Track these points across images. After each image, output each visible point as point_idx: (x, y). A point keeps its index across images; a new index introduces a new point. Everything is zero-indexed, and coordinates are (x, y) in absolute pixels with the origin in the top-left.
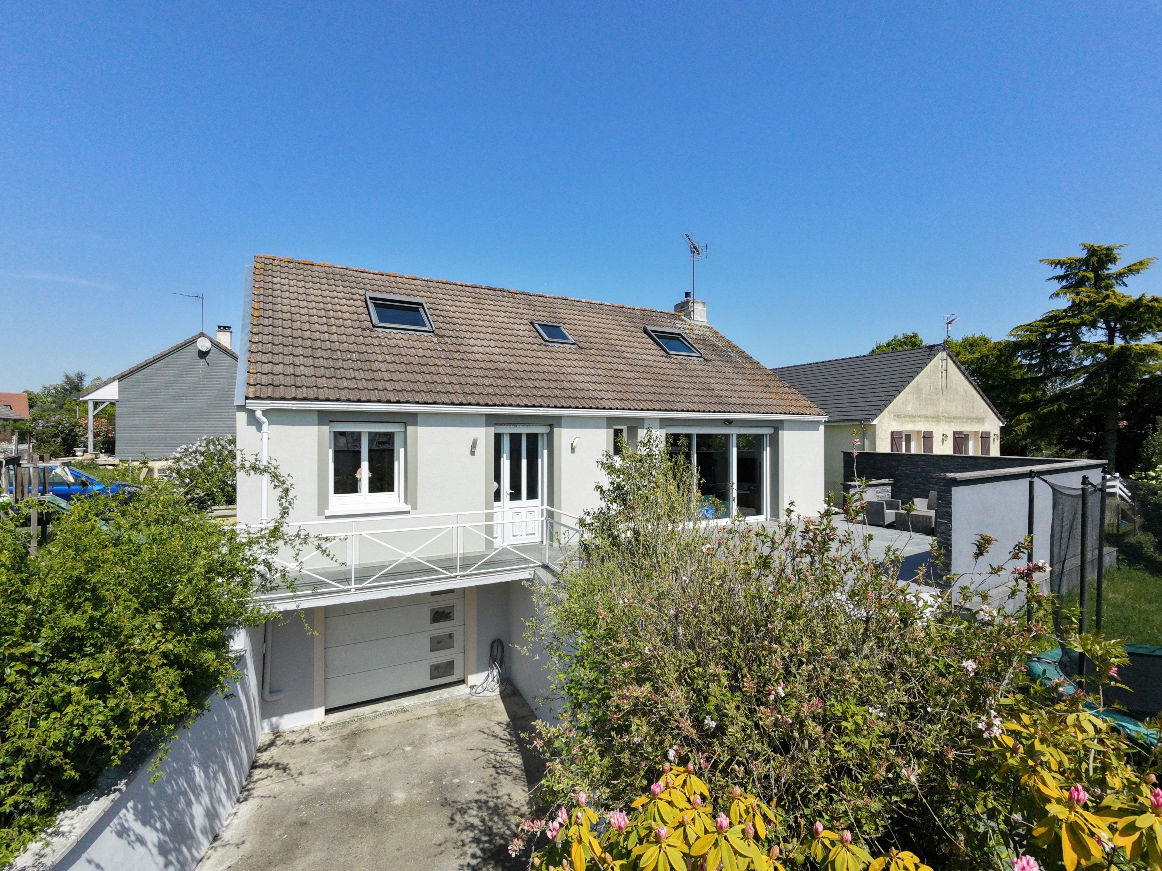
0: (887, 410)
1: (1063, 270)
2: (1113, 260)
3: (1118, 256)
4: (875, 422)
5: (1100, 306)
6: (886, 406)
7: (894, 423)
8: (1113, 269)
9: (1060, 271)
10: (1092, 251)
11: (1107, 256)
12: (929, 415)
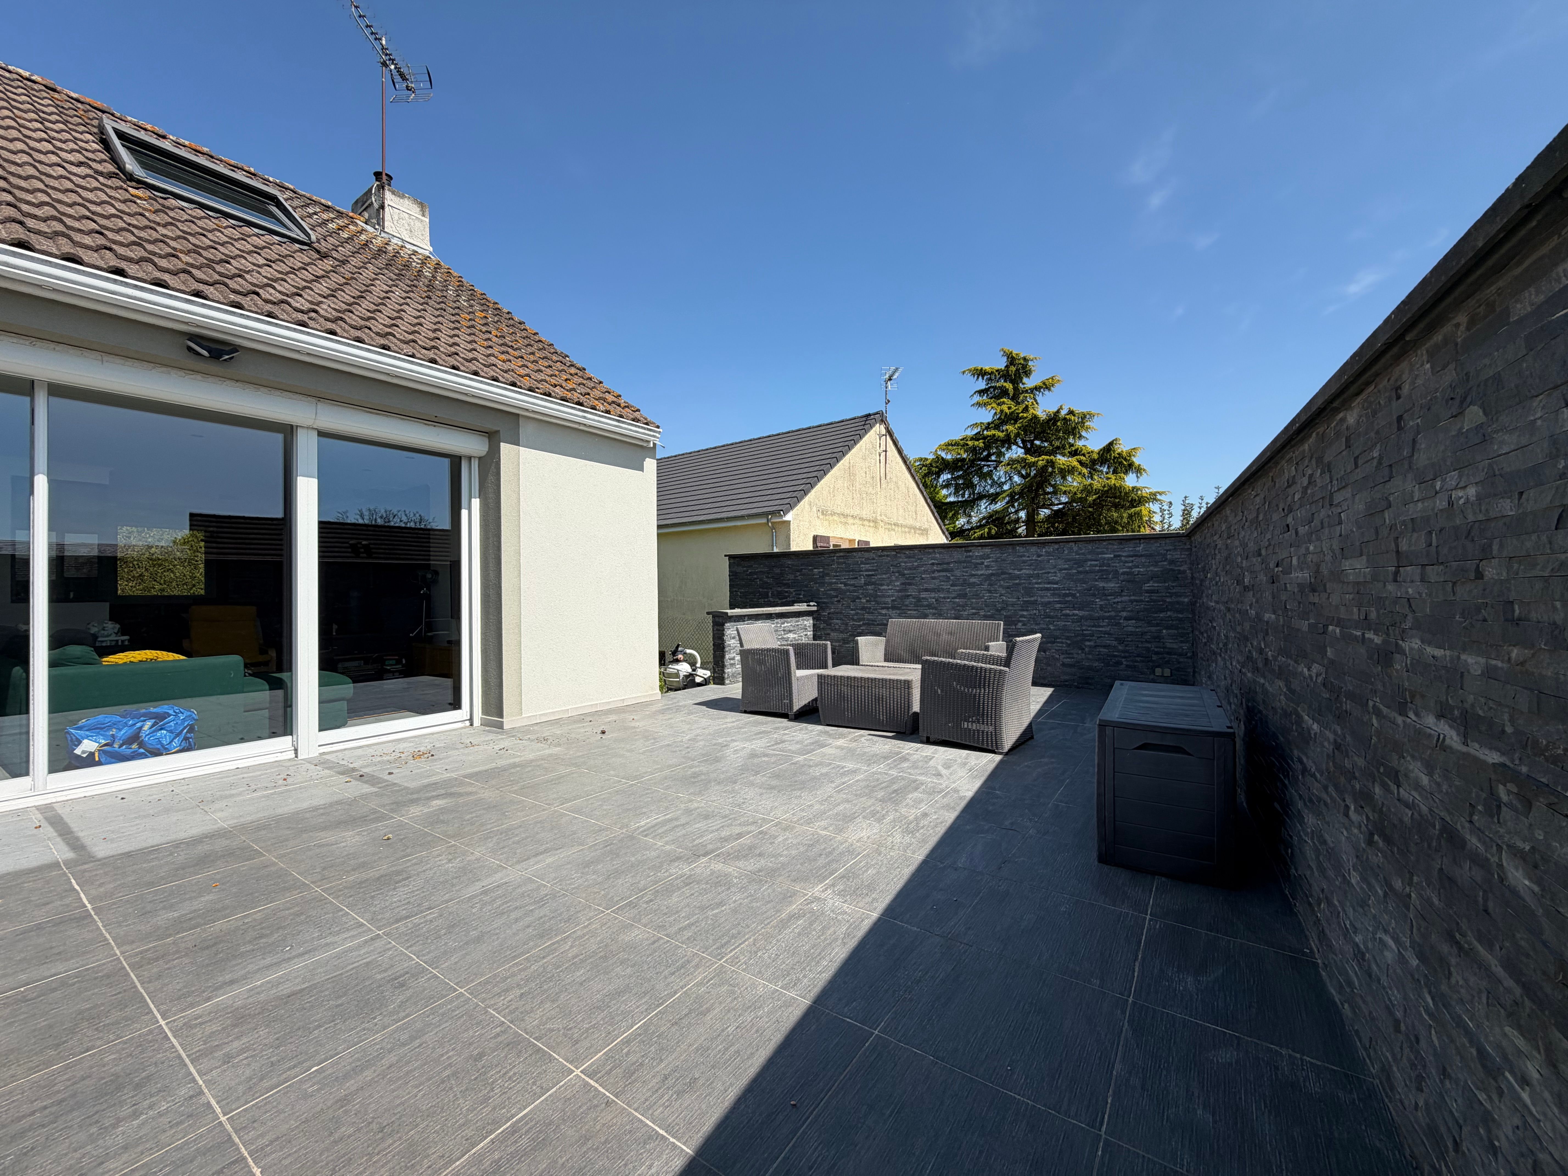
0: (807, 499)
1: (985, 383)
2: (1028, 373)
3: (1033, 369)
4: (788, 517)
5: (1022, 418)
6: (806, 493)
7: (818, 522)
8: (1029, 383)
9: (982, 384)
10: (1012, 360)
11: (1024, 367)
12: (864, 516)
